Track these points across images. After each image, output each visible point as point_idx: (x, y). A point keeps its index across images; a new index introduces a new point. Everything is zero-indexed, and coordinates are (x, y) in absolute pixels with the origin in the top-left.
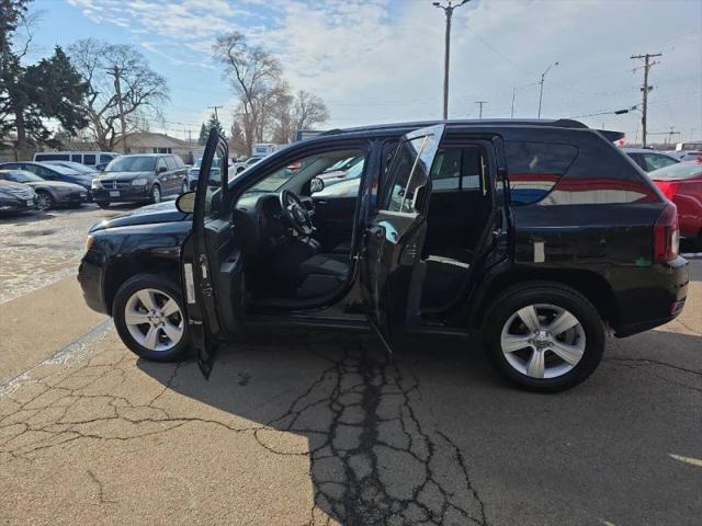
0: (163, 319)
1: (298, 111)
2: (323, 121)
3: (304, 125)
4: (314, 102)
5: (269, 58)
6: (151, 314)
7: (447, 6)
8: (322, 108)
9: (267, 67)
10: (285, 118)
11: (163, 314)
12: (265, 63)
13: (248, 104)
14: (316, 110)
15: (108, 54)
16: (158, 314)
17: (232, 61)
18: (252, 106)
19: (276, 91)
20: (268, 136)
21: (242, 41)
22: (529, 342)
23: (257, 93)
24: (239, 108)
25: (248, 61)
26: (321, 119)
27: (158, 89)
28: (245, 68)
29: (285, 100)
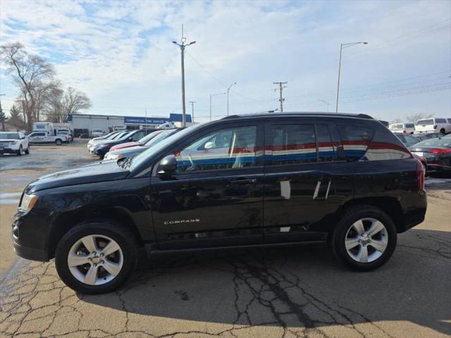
0: (104, 258)
1: (67, 100)
2: (86, 108)
3: (72, 110)
4: (79, 95)
5: (45, 64)
6: (92, 255)
7: (181, 44)
8: (86, 99)
9: (43, 69)
10: (57, 105)
11: (103, 254)
12: (42, 66)
13: (28, 93)
14: (82, 101)
16: (98, 254)
17: (14, 62)
18: (31, 95)
19: (51, 86)
20: (43, 118)
21: (23, 49)
22: (359, 241)
23: (34, 87)
24: (21, 96)
25: (28, 63)
26: (85, 106)
28: (25, 69)
29: (57, 93)
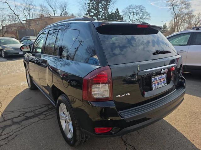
1: (196, 20)
5: (187, 3)
9: (185, 6)
10: (190, 23)
13: (176, 19)
15: (136, 8)
17: (172, 5)
23: (180, 15)
25: (178, 4)
27: (147, 17)
28: (177, 7)
29: (192, 17)
